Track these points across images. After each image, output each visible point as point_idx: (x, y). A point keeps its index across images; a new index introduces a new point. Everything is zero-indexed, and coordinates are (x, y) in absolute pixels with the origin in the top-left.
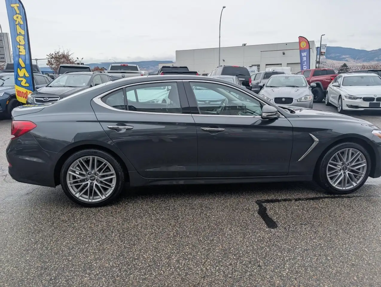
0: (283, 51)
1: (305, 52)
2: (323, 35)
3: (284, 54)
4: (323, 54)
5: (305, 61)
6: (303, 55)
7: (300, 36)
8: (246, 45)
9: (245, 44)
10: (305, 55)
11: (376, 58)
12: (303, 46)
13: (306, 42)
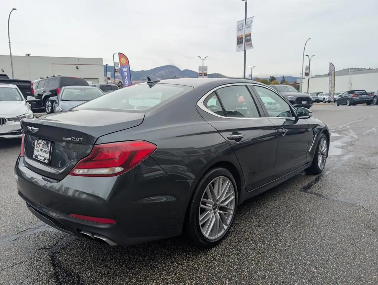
0: (77, 66)
1: (125, 68)
2: (115, 54)
3: (77, 68)
4: (117, 71)
5: (126, 76)
6: (124, 71)
7: (119, 53)
8: (30, 56)
9: (28, 54)
10: (126, 70)
11: (141, 78)
12: (123, 62)
13: (125, 59)
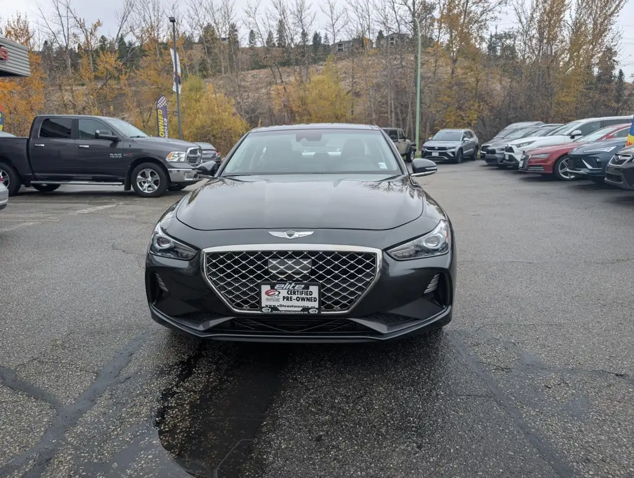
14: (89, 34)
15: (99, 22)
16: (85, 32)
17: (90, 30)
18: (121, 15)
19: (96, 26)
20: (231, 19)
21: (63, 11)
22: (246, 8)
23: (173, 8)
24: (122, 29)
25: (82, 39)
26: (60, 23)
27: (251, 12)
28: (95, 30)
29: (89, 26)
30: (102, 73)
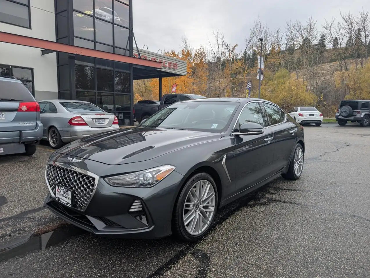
14: (231, 51)
15: (236, 45)
16: (229, 51)
17: (231, 50)
18: (248, 40)
19: (234, 47)
20: (313, 33)
21: (220, 41)
22: (324, 25)
23: (278, 32)
24: (248, 47)
25: (227, 54)
26: (218, 48)
27: (328, 27)
28: (234, 49)
29: (231, 48)
30: (235, 71)
